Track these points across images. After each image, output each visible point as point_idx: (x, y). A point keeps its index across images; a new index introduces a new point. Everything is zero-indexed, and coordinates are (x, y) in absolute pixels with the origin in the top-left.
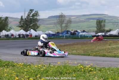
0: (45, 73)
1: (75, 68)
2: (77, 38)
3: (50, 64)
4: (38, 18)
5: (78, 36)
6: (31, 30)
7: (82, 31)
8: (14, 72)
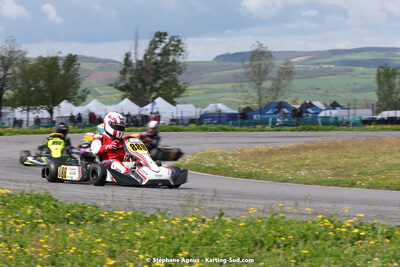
0: (207, 244)
1: (306, 227)
3: (222, 215)
4: (180, 59)
5: (314, 122)
6: (156, 100)
7: (329, 104)
8: (102, 242)
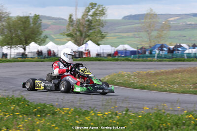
1: (178, 118)
2: (181, 59)
3: (127, 111)
4: (102, 18)
5: (182, 56)
6: (88, 42)
7: (191, 45)
8: (56, 127)
